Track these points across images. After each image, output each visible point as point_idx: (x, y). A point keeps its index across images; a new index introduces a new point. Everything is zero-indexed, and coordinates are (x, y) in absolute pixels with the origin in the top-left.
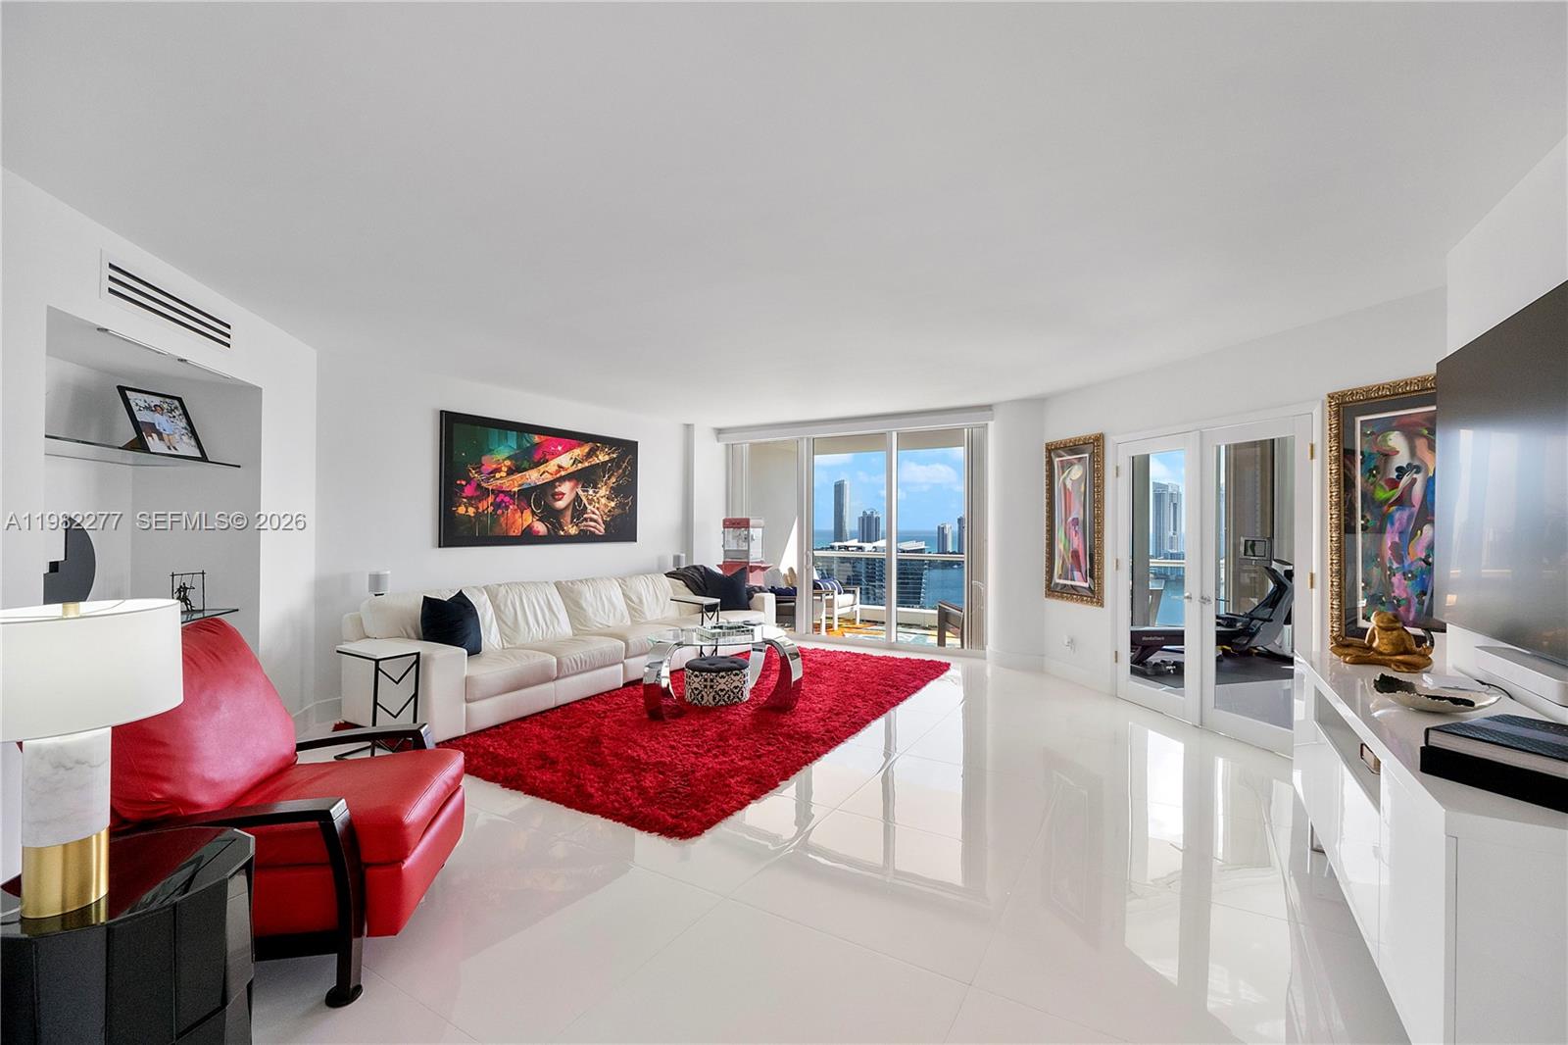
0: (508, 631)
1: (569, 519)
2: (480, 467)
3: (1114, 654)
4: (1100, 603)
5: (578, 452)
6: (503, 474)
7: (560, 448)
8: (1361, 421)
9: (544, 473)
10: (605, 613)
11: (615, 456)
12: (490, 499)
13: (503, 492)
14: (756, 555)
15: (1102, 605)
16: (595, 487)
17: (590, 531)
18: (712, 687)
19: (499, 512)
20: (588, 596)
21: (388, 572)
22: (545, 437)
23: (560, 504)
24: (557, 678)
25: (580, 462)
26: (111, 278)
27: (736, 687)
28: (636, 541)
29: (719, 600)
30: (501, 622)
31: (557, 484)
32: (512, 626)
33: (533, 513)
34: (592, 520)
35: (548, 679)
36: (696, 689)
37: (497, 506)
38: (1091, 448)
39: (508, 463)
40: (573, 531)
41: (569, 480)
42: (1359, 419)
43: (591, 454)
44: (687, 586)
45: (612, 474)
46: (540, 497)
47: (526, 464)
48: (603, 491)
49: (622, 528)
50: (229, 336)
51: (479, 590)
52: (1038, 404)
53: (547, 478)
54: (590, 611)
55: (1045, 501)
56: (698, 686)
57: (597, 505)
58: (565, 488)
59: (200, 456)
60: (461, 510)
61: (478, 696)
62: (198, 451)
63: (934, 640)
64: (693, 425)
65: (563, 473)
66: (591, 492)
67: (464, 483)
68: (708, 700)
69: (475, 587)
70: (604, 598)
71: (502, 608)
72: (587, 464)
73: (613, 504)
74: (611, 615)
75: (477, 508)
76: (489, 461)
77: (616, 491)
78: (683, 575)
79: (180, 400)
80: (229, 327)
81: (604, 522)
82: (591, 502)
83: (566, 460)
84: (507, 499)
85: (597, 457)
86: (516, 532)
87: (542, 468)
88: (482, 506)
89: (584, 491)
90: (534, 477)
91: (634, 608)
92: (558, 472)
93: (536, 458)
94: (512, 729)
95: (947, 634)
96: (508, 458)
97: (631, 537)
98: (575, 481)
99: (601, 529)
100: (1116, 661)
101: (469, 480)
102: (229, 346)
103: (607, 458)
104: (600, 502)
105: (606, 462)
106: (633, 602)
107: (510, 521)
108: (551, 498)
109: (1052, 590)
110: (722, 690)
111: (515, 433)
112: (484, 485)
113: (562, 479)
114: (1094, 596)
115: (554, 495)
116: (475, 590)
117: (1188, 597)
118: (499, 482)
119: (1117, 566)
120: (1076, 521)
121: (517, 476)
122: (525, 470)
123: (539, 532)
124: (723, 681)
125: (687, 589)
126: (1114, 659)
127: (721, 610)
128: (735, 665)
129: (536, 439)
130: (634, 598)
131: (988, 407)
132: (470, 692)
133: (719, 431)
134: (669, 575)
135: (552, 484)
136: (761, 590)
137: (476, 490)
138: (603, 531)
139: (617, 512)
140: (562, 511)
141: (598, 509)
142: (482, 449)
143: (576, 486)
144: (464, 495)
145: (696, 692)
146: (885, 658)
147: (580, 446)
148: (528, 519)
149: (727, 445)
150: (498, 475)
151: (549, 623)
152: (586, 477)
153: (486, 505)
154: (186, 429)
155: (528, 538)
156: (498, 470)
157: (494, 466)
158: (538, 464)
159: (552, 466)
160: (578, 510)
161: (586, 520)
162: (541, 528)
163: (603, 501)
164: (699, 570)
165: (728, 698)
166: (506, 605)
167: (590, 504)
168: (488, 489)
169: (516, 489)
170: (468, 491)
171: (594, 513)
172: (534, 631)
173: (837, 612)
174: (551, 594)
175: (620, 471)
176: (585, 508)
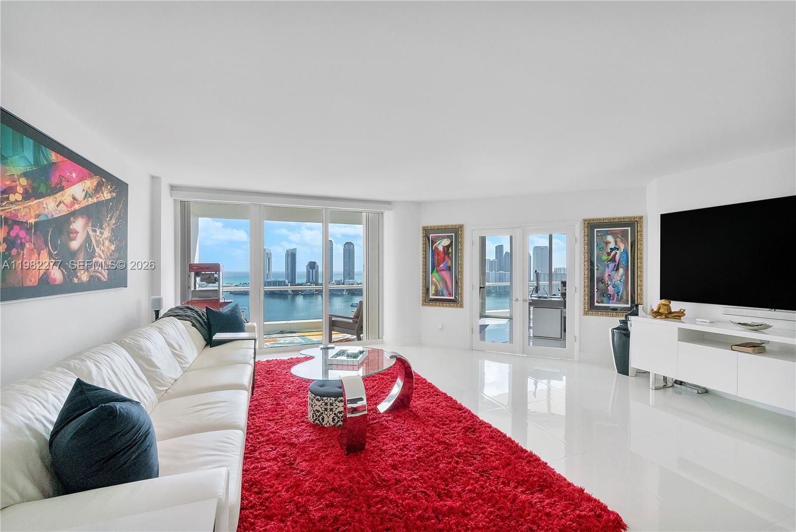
3: (471, 330)
5: (90, 184)
6: (19, 197)
7: (73, 175)
8: (597, 231)
9: (60, 203)
11: (114, 196)
13: (18, 223)
15: (463, 307)
16: (101, 228)
17: (97, 277)
22: (60, 157)
23: (75, 245)
25: (90, 197)
28: (126, 286)
31: (72, 219)
33: (50, 255)
38: (456, 232)
40: (85, 277)
41: (82, 217)
42: (596, 230)
43: (98, 189)
45: (113, 215)
46: (56, 235)
47: (42, 188)
48: (107, 233)
52: (419, 204)
53: (63, 210)
57: (102, 248)
58: (78, 225)
64: (160, 178)
65: (77, 207)
66: (98, 232)
72: (95, 200)
82: (98, 242)
83: (79, 192)
85: (102, 194)
86: (32, 279)
89: (93, 231)
90: (51, 207)
92: (73, 204)
97: (123, 282)
98: (86, 218)
99: (105, 275)
100: (472, 334)
103: (109, 196)
105: (108, 201)
109: (428, 302)
113: (76, 214)
114: (455, 302)
115: (69, 232)
117: (516, 300)
118: (13, 207)
121: (34, 203)
122: (43, 196)
123: (55, 280)
129: (53, 157)
131: (389, 202)
133: (173, 188)
138: (106, 277)
140: (75, 253)
141: (103, 252)
143: (87, 224)
147: (91, 177)
149: (174, 200)
150: (12, 197)
152: (94, 215)
155: (44, 287)
158: (54, 191)
160: (88, 252)
162: (57, 274)
163: (107, 243)
167: (97, 246)
169: (33, 221)
171: (100, 257)
175: (118, 212)
176: (94, 250)
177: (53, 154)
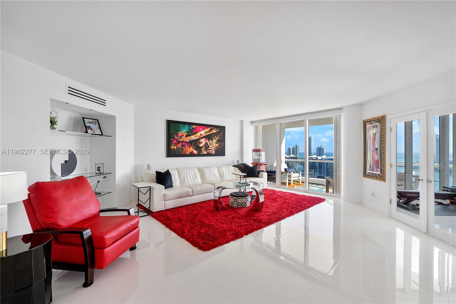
0: (182, 181)
1: (204, 149)
2: (177, 135)
3: (390, 201)
4: (384, 180)
5: (206, 130)
6: (184, 137)
7: (201, 129)
9: (196, 136)
10: (211, 177)
11: (218, 131)
12: (181, 144)
13: (184, 142)
14: (263, 160)
15: (385, 182)
16: (212, 140)
17: (210, 153)
18: (236, 201)
19: (183, 147)
20: (207, 173)
21: (152, 164)
22: (197, 126)
23: (201, 145)
24: (192, 196)
25: (207, 133)
26: (69, 90)
27: (244, 202)
28: (225, 156)
29: (246, 174)
30: (180, 179)
31: (200, 139)
32: (183, 180)
33: (193, 148)
34: (211, 150)
35: (189, 196)
36: (232, 202)
37: (182, 146)
38: (381, 120)
39: (186, 134)
40: (205, 153)
41: (204, 138)
43: (210, 130)
44: (239, 169)
45: (217, 136)
46: (195, 143)
47: (191, 134)
48: (214, 141)
49: (221, 152)
50: (105, 103)
51: (175, 170)
52: (361, 105)
53: (197, 138)
54: (207, 176)
55: (363, 141)
56: (232, 201)
57: (212, 145)
58: (203, 140)
59: (101, 134)
60: (172, 147)
61: (167, 199)
62: (101, 133)
63: (325, 190)
64: (243, 121)
65: (202, 136)
66: (211, 141)
67: (173, 140)
68: (235, 205)
69: (174, 169)
70: (212, 172)
71: (181, 174)
72: (209, 133)
73: (217, 145)
74: (214, 178)
75: (177, 147)
76: (180, 133)
77: (218, 141)
78: (238, 166)
79: (98, 120)
80: (105, 101)
81: (215, 150)
83: (203, 132)
84: (185, 144)
85: (212, 131)
86: (188, 153)
87: (196, 135)
88: (178, 146)
89: (208, 141)
90: (193, 137)
91: (221, 176)
93: (194, 132)
94: (177, 209)
95: (329, 188)
96: (186, 132)
97: (223, 154)
98: (206, 138)
99: (214, 152)
100: (391, 203)
101: (175, 139)
102: (105, 106)
103: (215, 131)
104: (213, 144)
105: (215, 133)
106: (221, 174)
107: (186, 150)
108: (198, 143)
109: (365, 175)
110: (239, 203)
111: (188, 125)
112: (179, 140)
113: (202, 138)
114: (382, 177)
115: (199, 143)
116: (174, 170)
117: (421, 180)
118: (183, 139)
119: (391, 166)
120: (377, 149)
121: (188, 137)
122: (191, 135)
124: (240, 200)
125: (239, 170)
126: (390, 202)
127: (247, 177)
128: (244, 195)
129: (194, 127)
130: (221, 172)
131: (341, 109)
132: (165, 198)
133: (252, 122)
134: (234, 166)
135: (199, 139)
136: (263, 171)
137: (176, 141)
139: (219, 147)
140: (202, 147)
142: (178, 130)
143: (206, 140)
144: (173, 143)
145: (232, 203)
146: (303, 196)
147: (207, 128)
148: (192, 149)
149: (255, 126)
150: (183, 137)
151: (194, 179)
152: (209, 137)
153: (179, 146)
154: (98, 127)
155: (192, 155)
156: (183, 136)
157: (182, 135)
158: (194, 134)
159: (199, 134)
160: (207, 147)
161: (209, 149)
162: (195, 152)
163: (214, 144)
164: (243, 165)
165: (242, 205)
166: (182, 174)
167: (210, 145)
168: (180, 141)
169: (188, 141)
170: (174, 142)
171: (211, 148)
172: (190, 181)
173: (292, 179)
174: (196, 171)
175: (220, 135)
176: (209, 146)
177: (194, 126)
